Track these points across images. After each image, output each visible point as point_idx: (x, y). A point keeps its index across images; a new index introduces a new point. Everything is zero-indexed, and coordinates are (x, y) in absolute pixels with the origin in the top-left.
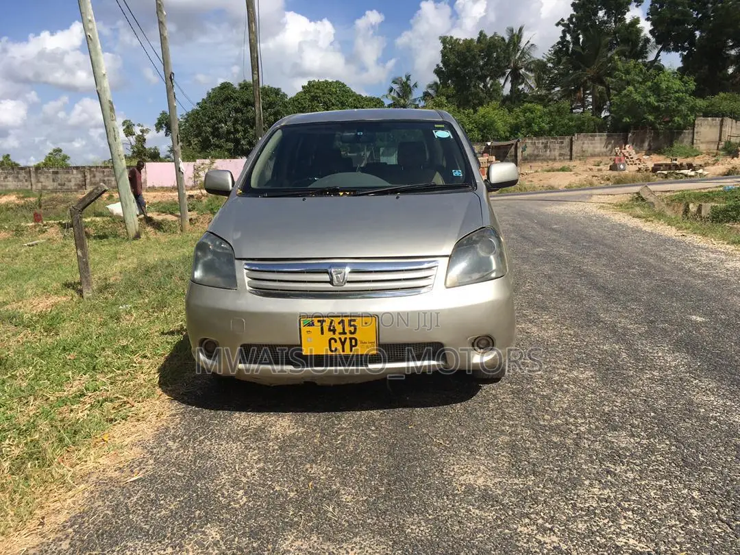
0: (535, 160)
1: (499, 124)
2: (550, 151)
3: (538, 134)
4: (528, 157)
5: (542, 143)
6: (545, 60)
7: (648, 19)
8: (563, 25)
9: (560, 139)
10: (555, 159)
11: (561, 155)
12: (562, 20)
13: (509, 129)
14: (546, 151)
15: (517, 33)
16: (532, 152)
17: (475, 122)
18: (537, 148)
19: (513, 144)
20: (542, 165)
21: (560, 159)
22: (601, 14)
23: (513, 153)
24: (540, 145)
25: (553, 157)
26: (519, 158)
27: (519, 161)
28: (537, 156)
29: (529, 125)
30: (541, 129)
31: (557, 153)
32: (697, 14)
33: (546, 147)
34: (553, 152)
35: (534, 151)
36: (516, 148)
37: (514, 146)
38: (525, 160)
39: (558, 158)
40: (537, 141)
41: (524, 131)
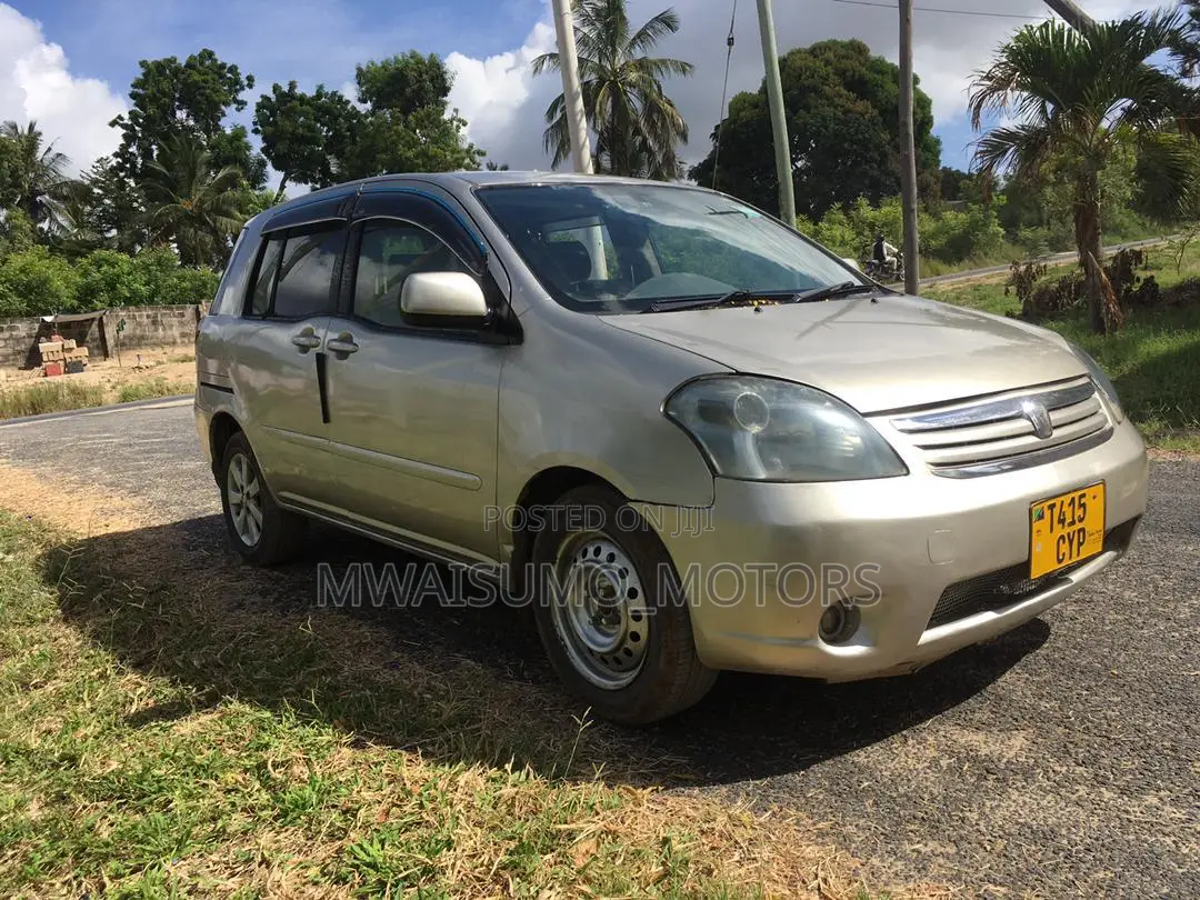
0: (139, 345)
1: (58, 283)
2: (164, 329)
3: (133, 300)
4: (127, 341)
5: (148, 317)
6: (87, 182)
7: (256, 131)
8: (124, 126)
9: (178, 308)
10: (174, 343)
11: (183, 335)
12: (120, 117)
13: (77, 293)
14: (156, 330)
15: (26, 132)
16: (132, 332)
17: (10, 281)
18: (139, 324)
19: (93, 319)
20: (153, 353)
21: (183, 342)
22: (181, 114)
23: (97, 334)
24: (145, 320)
25: (171, 340)
26: (110, 343)
27: (109, 348)
28: (142, 337)
29: (112, 284)
30: (134, 292)
31: (176, 332)
32: (328, 131)
33: (155, 323)
34: (169, 333)
35: (135, 329)
36: (101, 326)
37: (96, 322)
38: (122, 345)
39: (179, 341)
40: (137, 314)
41: (105, 296)
